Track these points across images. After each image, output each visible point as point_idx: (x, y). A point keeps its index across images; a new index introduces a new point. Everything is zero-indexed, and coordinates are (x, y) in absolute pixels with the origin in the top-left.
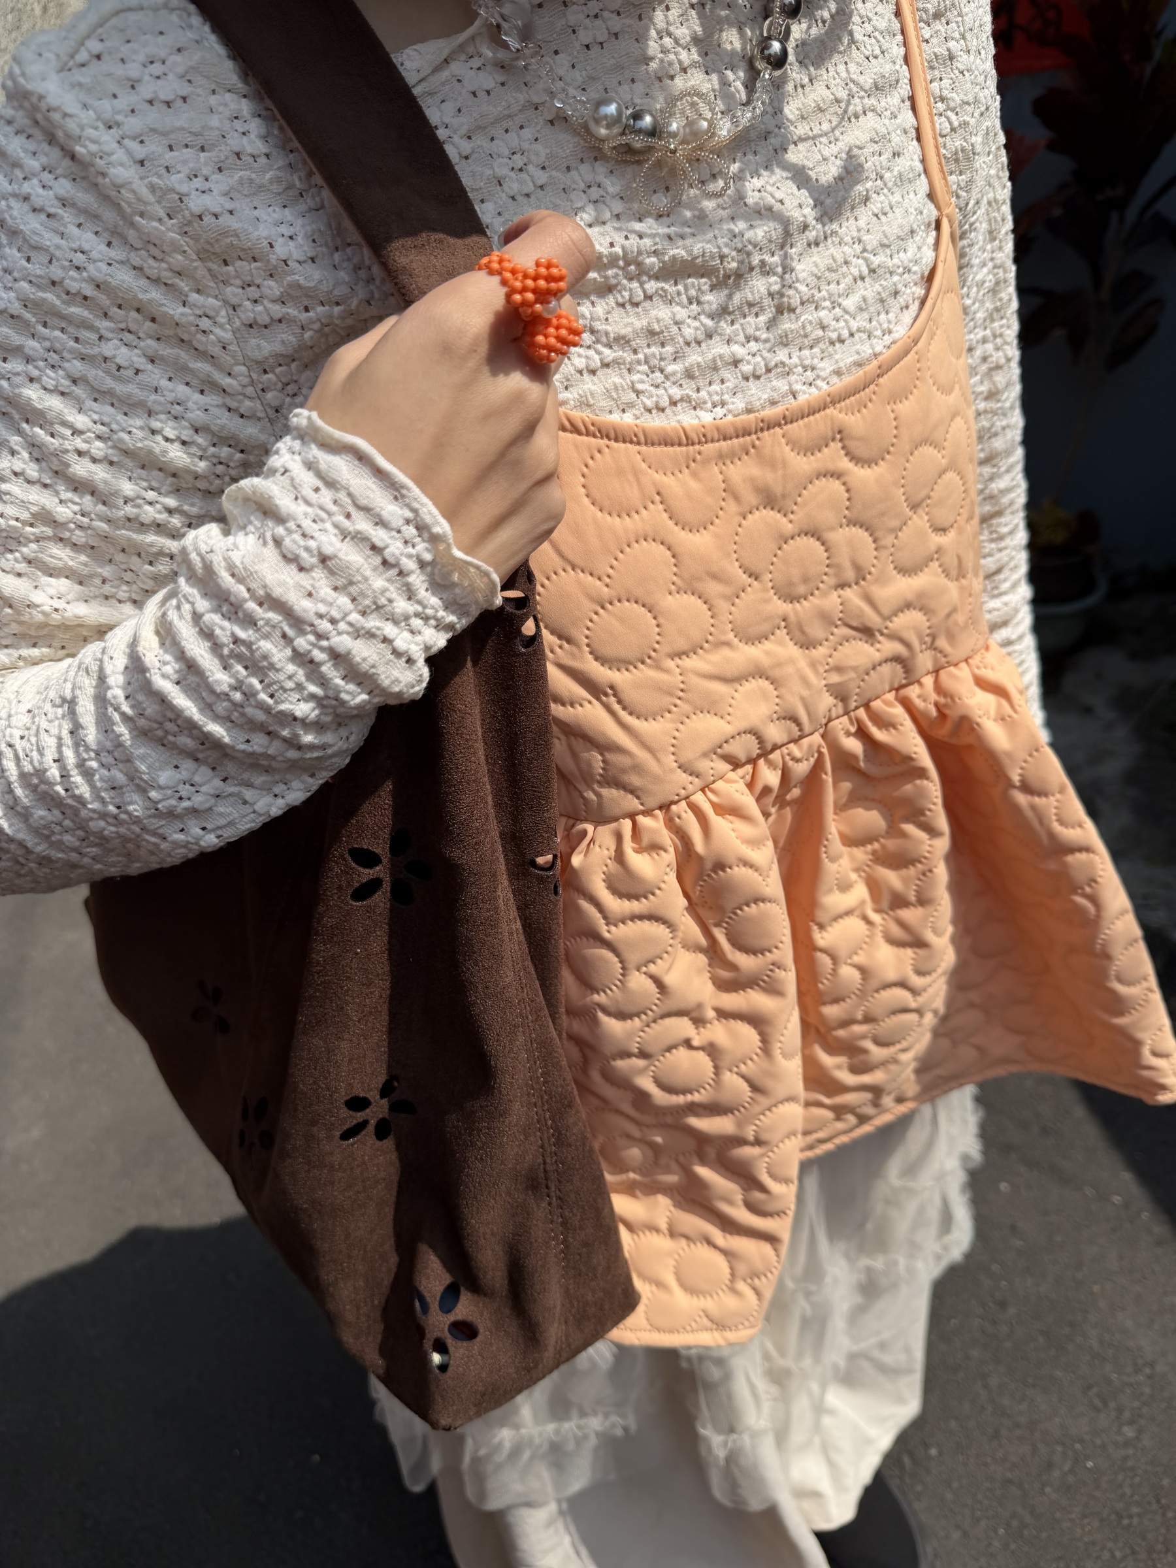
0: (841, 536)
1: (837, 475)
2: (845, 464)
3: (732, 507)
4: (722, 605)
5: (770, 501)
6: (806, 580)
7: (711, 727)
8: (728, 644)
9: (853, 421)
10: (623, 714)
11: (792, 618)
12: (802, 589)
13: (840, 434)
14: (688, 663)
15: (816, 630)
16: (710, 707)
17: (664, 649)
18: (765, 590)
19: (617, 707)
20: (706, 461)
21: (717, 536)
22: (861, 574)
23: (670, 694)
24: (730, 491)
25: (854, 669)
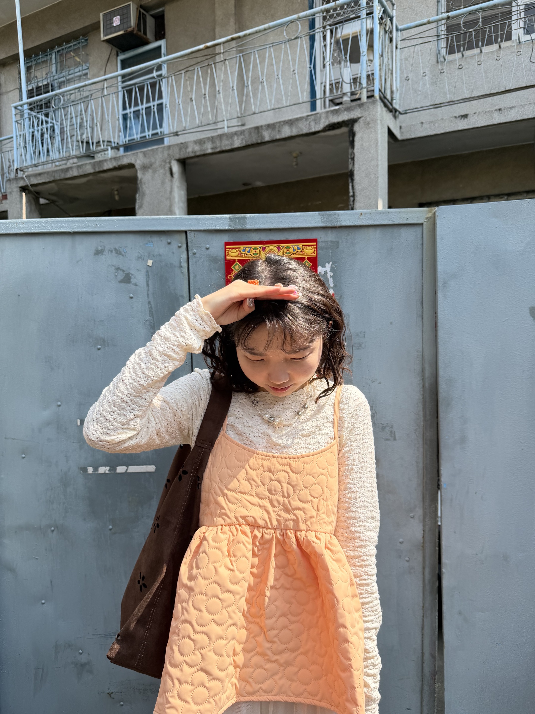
0: (285, 485)
1: (287, 472)
2: (289, 471)
3: (262, 469)
4: (254, 487)
5: (270, 471)
6: (275, 491)
7: (245, 512)
8: (253, 496)
9: (293, 464)
10: (227, 501)
11: (270, 498)
12: (274, 492)
13: (289, 465)
14: (242, 495)
15: (276, 504)
16: (245, 507)
17: (239, 490)
18: (265, 488)
19: (226, 499)
20: (259, 458)
21: (257, 473)
22: (289, 496)
23: (237, 500)
24: (263, 466)
25: (283, 517)
